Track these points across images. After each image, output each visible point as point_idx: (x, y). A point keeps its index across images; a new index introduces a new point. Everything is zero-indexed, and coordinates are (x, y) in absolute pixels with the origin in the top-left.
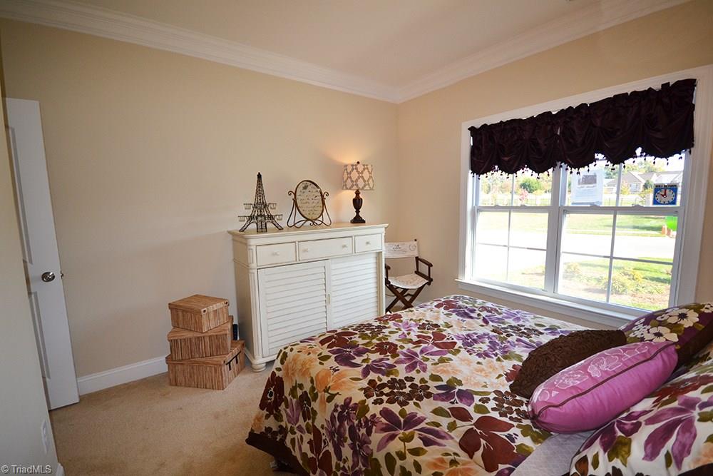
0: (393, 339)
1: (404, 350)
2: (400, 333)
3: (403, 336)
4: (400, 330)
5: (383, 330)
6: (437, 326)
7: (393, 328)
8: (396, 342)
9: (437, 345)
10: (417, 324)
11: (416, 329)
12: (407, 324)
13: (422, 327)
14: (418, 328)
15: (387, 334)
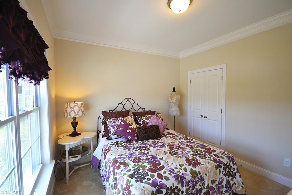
0: (188, 149)
1: (184, 145)
2: (186, 151)
3: (185, 150)
4: (186, 153)
5: (193, 153)
6: (170, 153)
7: (189, 154)
8: (187, 148)
9: (173, 146)
10: (179, 155)
11: (179, 153)
12: (183, 156)
13: (176, 153)
14: (178, 153)
15: (191, 151)
